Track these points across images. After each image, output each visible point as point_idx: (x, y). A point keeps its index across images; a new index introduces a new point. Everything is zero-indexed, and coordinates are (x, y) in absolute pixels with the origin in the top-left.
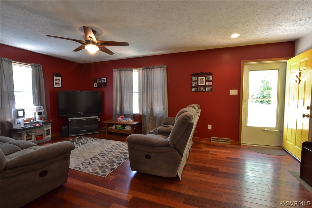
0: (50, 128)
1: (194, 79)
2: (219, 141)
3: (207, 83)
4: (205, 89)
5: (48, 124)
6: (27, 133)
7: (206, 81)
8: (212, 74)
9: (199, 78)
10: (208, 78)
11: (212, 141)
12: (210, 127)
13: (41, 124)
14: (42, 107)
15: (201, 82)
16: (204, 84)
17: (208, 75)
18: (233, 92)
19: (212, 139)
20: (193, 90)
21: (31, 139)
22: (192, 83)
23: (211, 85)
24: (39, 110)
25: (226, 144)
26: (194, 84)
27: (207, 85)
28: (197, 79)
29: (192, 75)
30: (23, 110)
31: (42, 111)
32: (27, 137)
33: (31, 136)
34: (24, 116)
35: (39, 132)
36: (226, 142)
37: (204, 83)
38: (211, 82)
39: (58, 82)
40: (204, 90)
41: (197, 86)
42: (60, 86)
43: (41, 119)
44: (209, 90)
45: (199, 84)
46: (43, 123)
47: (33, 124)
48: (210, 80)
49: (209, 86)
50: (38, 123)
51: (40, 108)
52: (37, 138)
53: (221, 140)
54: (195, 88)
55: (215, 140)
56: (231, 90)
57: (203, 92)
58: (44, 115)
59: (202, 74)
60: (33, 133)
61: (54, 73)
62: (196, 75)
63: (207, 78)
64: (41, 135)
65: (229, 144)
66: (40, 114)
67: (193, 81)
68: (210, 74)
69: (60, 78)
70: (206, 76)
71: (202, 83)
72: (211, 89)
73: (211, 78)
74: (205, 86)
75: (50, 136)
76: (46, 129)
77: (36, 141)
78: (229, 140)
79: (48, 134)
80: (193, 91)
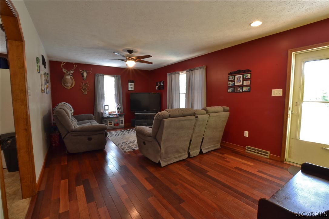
0: (123, 119)
1: (231, 78)
2: (255, 152)
3: (245, 82)
4: (243, 90)
5: (122, 116)
6: (109, 120)
7: (244, 80)
8: (250, 71)
9: (236, 76)
10: (246, 77)
11: (247, 150)
12: (246, 134)
13: (118, 116)
14: (120, 105)
15: (238, 81)
16: (241, 84)
17: (246, 73)
18: (277, 93)
19: (248, 148)
20: (230, 90)
21: (111, 124)
22: (229, 83)
23: (249, 84)
24: (118, 106)
25: (263, 157)
26: (231, 84)
27: (244, 84)
28: (233, 78)
29: (229, 74)
30: (108, 106)
31: (120, 107)
32: (109, 123)
33: (111, 122)
34: (108, 110)
35: (116, 121)
36: (263, 155)
37: (241, 82)
38: (249, 81)
39: (131, 87)
40: (241, 91)
41: (234, 86)
42: (133, 90)
43: (118, 112)
44: (246, 90)
45: (236, 84)
46: (119, 115)
47: (113, 115)
48: (248, 79)
49: (246, 86)
50: (116, 114)
51: (118, 105)
52: (115, 125)
53: (258, 151)
54: (232, 88)
55: (250, 150)
56: (273, 90)
57: (240, 92)
58: (120, 110)
59: (239, 72)
60: (112, 121)
61: (129, 80)
62: (233, 74)
63: (244, 77)
64: (118, 123)
65: (266, 158)
66: (118, 109)
67: (229, 80)
68: (248, 71)
69: (133, 84)
70: (243, 74)
71: (240, 83)
72: (248, 89)
73: (249, 76)
74: (242, 86)
75: (123, 124)
76: (120, 119)
77: (115, 126)
78: (267, 153)
79: (122, 123)
80: (229, 92)
